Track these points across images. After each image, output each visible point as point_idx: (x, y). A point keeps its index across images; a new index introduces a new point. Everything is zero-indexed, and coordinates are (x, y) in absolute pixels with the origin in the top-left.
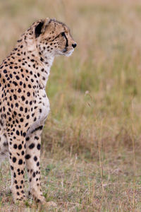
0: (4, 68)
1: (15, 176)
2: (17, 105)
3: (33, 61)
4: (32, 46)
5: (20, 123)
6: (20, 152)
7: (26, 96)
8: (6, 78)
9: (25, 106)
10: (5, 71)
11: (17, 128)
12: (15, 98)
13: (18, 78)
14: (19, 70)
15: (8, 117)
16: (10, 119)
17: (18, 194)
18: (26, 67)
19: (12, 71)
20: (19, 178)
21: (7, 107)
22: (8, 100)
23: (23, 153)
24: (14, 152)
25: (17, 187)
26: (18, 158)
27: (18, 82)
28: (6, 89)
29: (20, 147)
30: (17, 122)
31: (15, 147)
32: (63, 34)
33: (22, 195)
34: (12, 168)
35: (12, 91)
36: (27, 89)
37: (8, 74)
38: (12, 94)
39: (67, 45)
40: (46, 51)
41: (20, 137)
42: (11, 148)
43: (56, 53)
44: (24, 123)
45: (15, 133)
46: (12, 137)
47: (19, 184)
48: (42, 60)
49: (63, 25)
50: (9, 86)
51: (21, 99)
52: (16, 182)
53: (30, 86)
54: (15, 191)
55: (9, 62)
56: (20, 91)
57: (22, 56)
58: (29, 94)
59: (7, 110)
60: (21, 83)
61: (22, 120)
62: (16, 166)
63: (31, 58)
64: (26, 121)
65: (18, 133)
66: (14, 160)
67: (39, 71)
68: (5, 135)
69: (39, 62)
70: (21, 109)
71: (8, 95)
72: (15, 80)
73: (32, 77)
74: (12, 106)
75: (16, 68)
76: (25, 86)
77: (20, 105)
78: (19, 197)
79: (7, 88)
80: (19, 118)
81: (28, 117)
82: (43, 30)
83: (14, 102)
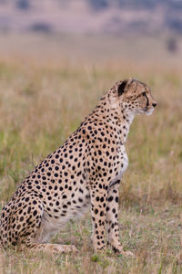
0: (89, 124)
1: (96, 227)
2: (101, 160)
3: (116, 118)
4: (114, 103)
5: (103, 177)
6: (102, 204)
7: (110, 152)
8: (90, 135)
9: (109, 161)
10: (90, 128)
11: (100, 182)
12: (100, 153)
13: (103, 134)
14: (104, 126)
15: (92, 171)
16: (94, 173)
17: (99, 243)
18: (110, 124)
19: (97, 128)
20: (100, 229)
21: (91, 162)
22: (93, 155)
23: (104, 205)
24: (97, 204)
25: (98, 238)
26: (100, 210)
27: (103, 138)
28: (90, 145)
29: (102, 200)
30: (100, 176)
31: (98, 199)
32: (144, 94)
33: (102, 245)
34: (94, 219)
35: (97, 147)
36: (112, 145)
37: (93, 130)
38: (97, 150)
39: (148, 104)
40: (127, 109)
41: (103, 190)
42: (93, 200)
43: (137, 112)
44: (107, 177)
45: (97, 186)
46: (95, 190)
47: (100, 235)
48: (124, 117)
49: (145, 85)
50: (93, 141)
51: (105, 155)
52: (97, 232)
53: (114, 142)
54: (96, 240)
55: (93, 119)
56: (104, 147)
57: (106, 114)
58: (113, 150)
59: (91, 165)
60: (106, 140)
61: (105, 174)
62: (98, 217)
63: (115, 115)
64: (109, 175)
65: (100, 186)
66: (96, 211)
67: (121, 128)
68: (87, 188)
69: (122, 119)
70: (105, 164)
71: (93, 150)
72: (100, 136)
73: (115, 133)
74: (96, 161)
75: (101, 124)
76: (109, 142)
77: (104, 160)
78: (100, 247)
79: (92, 144)
80: (102, 173)
81: (111, 172)
82: (125, 89)
83: (98, 157)
